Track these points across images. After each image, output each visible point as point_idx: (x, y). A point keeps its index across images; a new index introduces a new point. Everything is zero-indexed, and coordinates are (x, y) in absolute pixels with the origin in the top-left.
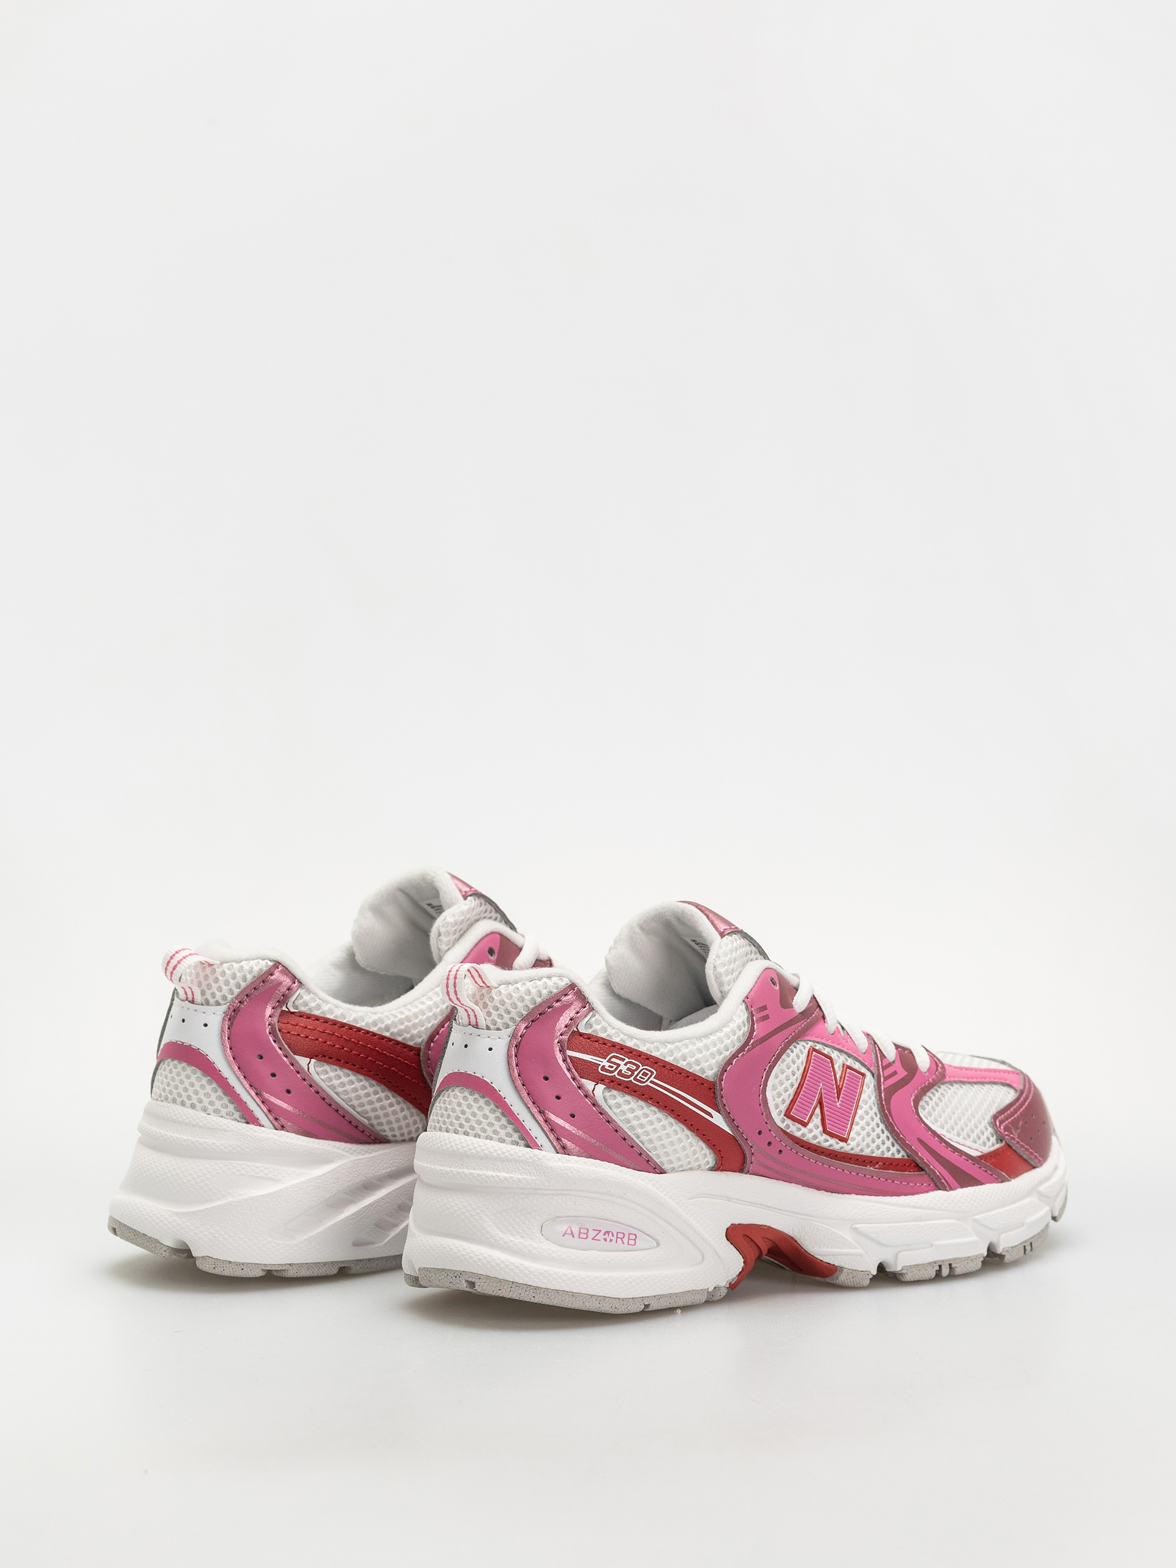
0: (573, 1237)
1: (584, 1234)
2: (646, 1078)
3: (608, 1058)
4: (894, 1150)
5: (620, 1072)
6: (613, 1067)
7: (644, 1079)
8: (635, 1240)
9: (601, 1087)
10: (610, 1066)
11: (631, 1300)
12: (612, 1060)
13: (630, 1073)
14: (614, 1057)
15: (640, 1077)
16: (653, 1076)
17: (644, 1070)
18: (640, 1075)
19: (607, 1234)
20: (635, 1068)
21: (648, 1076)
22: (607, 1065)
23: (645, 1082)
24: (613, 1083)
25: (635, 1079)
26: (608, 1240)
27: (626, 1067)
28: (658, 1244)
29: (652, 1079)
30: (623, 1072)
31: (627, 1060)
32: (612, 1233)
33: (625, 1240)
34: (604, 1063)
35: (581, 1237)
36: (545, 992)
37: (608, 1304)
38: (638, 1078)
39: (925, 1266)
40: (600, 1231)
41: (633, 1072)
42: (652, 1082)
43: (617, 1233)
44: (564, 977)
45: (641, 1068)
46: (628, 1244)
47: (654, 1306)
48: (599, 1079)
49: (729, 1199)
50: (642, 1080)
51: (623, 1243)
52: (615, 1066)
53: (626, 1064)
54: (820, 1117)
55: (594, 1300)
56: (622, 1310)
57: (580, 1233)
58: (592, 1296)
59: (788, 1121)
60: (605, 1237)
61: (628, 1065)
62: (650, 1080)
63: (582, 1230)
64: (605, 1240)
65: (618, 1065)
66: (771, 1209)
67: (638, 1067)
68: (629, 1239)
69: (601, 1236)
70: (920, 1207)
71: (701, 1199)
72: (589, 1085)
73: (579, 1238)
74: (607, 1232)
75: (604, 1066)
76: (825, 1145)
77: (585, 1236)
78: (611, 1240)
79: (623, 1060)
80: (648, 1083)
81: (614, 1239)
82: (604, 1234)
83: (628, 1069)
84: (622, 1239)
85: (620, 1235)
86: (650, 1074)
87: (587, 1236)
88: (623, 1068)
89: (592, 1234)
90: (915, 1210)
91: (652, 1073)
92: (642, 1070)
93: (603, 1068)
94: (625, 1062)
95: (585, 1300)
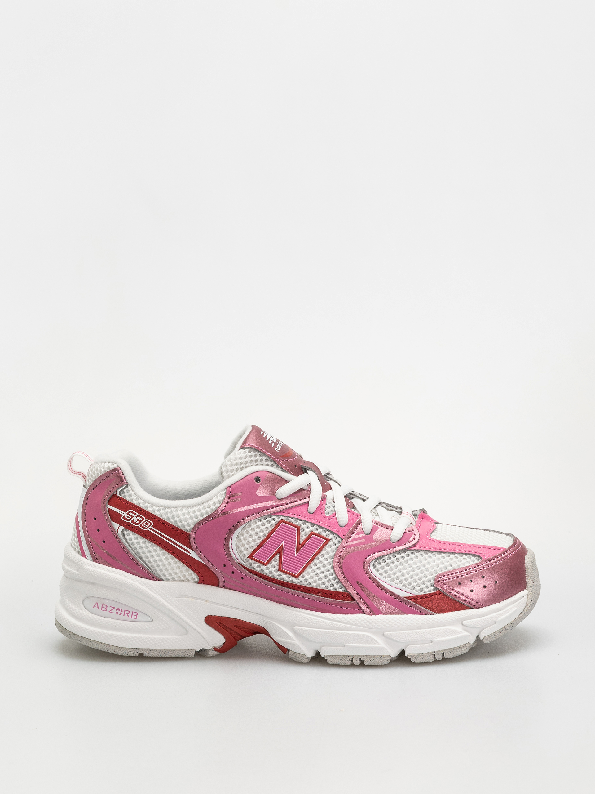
0: (98, 609)
1: (104, 608)
2: (147, 526)
3: (127, 512)
4: (337, 586)
5: (133, 521)
6: (129, 517)
7: (146, 526)
8: (136, 616)
9: (122, 528)
10: (127, 517)
11: (127, 649)
12: (129, 513)
13: (138, 522)
14: (131, 512)
15: (144, 525)
16: (152, 525)
17: (146, 522)
18: (144, 524)
19: (118, 610)
20: (141, 519)
21: (149, 525)
22: (126, 516)
23: (147, 528)
24: (128, 527)
25: (141, 526)
26: (119, 613)
27: (137, 518)
28: (152, 621)
29: (151, 527)
30: (134, 521)
31: (137, 514)
32: (122, 610)
33: (130, 615)
34: (125, 514)
35: (102, 609)
36: (103, 471)
37: (112, 649)
38: (143, 525)
39: (341, 657)
40: (114, 608)
41: (140, 521)
42: (150, 529)
43: (125, 610)
44: (115, 464)
45: (145, 520)
46: (132, 617)
47: (146, 654)
48: (121, 523)
49: (207, 601)
50: (145, 527)
51: (128, 617)
52: (130, 517)
53: (136, 517)
54: (278, 561)
55: (103, 646)
56: (121, 653)
57: (102, 607)
58: (102, 643)
59: (252, 562)
60: (117, 611)
61: (138, 518)
62: (150, 527)
63: (103, 606)
64: (117, 613)
65: (132, 517)
66: (241, 610)
67: (143, 519)
68: (132, 615)
69: (114, 611)
70: (342, 622)
71: (185, 598)
72: (116, 525)
73: (102, 610)
74: (119, 609)
75: (125, 516)
76: (279, 578)
77: (105, 609)
78: (120, 614)
79: (135, 514)
80: (148, 529)
81: (123, 613)
82: (117, 610)
83: (138, 520)
84: (127, 614)
85: (127, 612)
86: (150, 524)
87: (106, 610)
88: (135, 519)
89: (109, 609)
90: (337, 623)
91: (151, 524)
92: (145, 521)
93: (124, 517)
94: (136, 515)
95: (97, 645)
